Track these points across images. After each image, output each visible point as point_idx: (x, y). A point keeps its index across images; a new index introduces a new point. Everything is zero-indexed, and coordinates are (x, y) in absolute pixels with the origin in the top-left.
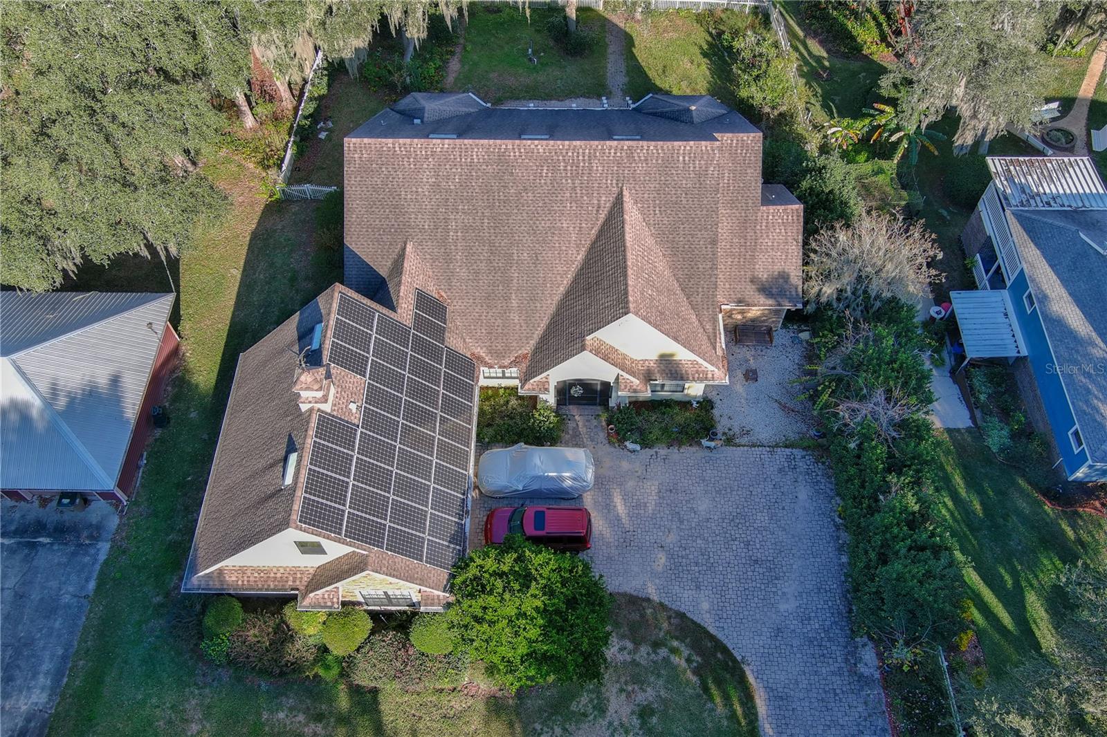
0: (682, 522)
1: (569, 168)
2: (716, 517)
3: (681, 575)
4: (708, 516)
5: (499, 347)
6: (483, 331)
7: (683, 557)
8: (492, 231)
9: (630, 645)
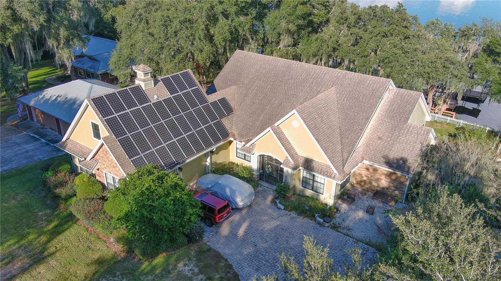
0: (276, 242)
1: (315, 75)
2: (297, 250)
3: (254, 261)
4: (293, 247)
5: (244, 133)
6: (242, 125)
7: (262, 255)
8: (269, 90)
9: (196, 270)
